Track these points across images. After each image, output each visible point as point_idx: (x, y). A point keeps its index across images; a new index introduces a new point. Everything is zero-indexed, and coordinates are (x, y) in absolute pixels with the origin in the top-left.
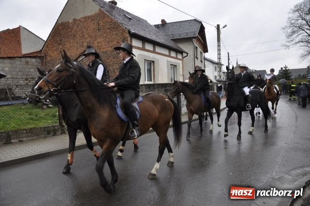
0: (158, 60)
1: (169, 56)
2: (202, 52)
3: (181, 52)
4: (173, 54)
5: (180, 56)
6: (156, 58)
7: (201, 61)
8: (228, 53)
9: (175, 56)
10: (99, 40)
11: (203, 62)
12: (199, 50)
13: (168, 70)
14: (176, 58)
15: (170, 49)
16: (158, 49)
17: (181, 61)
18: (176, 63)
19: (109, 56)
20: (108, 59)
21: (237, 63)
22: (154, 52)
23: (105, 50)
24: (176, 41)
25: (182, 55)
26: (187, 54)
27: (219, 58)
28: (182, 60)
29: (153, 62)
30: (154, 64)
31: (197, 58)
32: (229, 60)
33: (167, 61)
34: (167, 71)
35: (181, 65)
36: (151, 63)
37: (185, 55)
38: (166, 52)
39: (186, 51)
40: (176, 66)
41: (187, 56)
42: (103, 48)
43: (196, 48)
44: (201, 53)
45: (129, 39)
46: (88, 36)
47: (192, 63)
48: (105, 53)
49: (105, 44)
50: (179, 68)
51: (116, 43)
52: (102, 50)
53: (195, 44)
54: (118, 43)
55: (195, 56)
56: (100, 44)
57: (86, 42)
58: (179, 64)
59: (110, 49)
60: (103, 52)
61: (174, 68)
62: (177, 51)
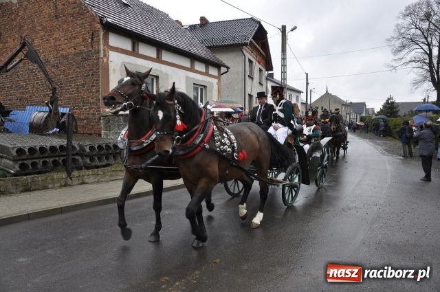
0: (167, 74)
1: (192, 70)
2: (263, 69)
4: (200, 67)
5: (213, 71)
6: (163, 71)
7: (261, 84)
8: (307, 74)
9: (203, 70)
10: (56, 35)
11: (265, 86)
12: (257, 66)
14: (206, 74)
15: (193, 58)
16: (166, 56)
17: (216, 80)
18: (202, 81)
19: (70, 63)
20: (69, 69)
21: (327, 92)
22: (158, 60)
23: (65, 53)
24: (213, 48)
25: (219, 70)
26: (228, 68)
27: (284, 79)
28: (218, 77)
29: (157, 77)
30: (157, 82)
31: (252, 78)
32: (307, 84)
33: (187, 78)
35: (216, 87)
36: (153, 79)
37: (223, 70)
38: (186, 63)
39: (226, 65)
40: (205, 87)
41: (227, 71)
42: (63, 49)
43: (250, 62)
44: (261, 70)
45: (102, 33)
46: (40, 28)
47: (241, 85)
48: (66, 57)
49: (66, 41)
50: (211, 92)
51: (81, 40)
52: (61, 52)
53: (248, 56)
54: (84, 40)
55: (247, 74)
56: (58, 42)
57: (37, 38)
58: (212, 84)
59: (73, 51)
60: (62, 55)
61: (202, 89)
62: (208, 63)
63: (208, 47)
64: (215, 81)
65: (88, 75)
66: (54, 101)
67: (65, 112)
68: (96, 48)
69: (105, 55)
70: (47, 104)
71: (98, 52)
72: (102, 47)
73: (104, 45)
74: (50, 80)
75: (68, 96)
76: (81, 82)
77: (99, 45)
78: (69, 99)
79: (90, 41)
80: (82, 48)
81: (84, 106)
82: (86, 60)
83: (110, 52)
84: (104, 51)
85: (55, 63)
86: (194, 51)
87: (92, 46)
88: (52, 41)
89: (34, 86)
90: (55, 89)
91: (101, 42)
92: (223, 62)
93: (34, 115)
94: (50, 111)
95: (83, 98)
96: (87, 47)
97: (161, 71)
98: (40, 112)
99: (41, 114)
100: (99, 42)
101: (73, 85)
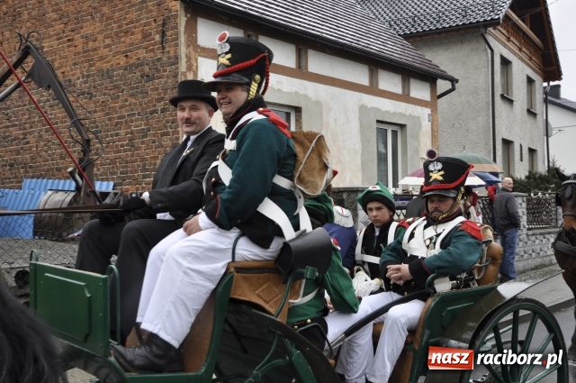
0: (318, 103)
1: (372, 90)
2: (537, 78)
3: (430, 77)
4: (390, 82)
5: (420, 91)
6: (312, 95)
7: (531, 113)
9: (398, 89)
11: (541, 118)
12: (521, 70)
13: (364, 141)
14: (405, 97)
15: (375, 62)
16: (317, 63)
17: (428, 111)
18: (394, 114)
19: (116, 87)
20: (115, 99)
23: (105, 66)
24: (416, 38)
25: (433, 86)
26: (453, 81)
28: (432, 105)
29: (298, 110)
31: (511, 102)
33: (363, 108)
34: (358, 146)
35: (426, 126)
36: (288, 115)
37: (442, 85)
38: (359, 75)
39: (449, 73)
40: (403, 126)
41: (453, 89)
42: (101, 59)
43: (506, 63)
44: (530, 81)
47: (484, 119)
48: (108, 74)
49: (108, 41)
50: (416, 137)
51: (140, 36)
52: (98, 64)
53: (500, 50)
54: (146, 36)
55: (498, 92)
56: (91, 44)
57: (50, 37)
58: (417, 119)
59: (123, 61)
60: (100, 71)
61: (395, 133)
62: (408, 72)
63: (406, 37)
64: (425, 112)
65: (156, 111)
66: (85, 168)
67: (104, 190)
68: (172, 54)
69: (190, 68)
70: (72, 174)
71: (175, 61)
72: (183, 50)
73: (188, 46)
74: (77, 124)
75: (112, 155)
76: (138, 125)
77: (177, 45)
78: (113, 162)
79: (157, 38)
80: (142, 54)
81: (144, 177)
82: (149, 78)
83: (200, 59)
84: (189, 58)
85: (85, 87)
86: (375, 46)
87: (163, 48)
88: (79, 41)
89: (41, 136)
90: (88, 141)
91: (182, 38)
92: (442, 68)
93: (45, 197)
94: (78, 188)
95: (143, 160)
96: (153, 51)
97: (306, 96)
98: (57, 191)
99: (59, 197)
100: (177, 39)
101: (122, 132)
